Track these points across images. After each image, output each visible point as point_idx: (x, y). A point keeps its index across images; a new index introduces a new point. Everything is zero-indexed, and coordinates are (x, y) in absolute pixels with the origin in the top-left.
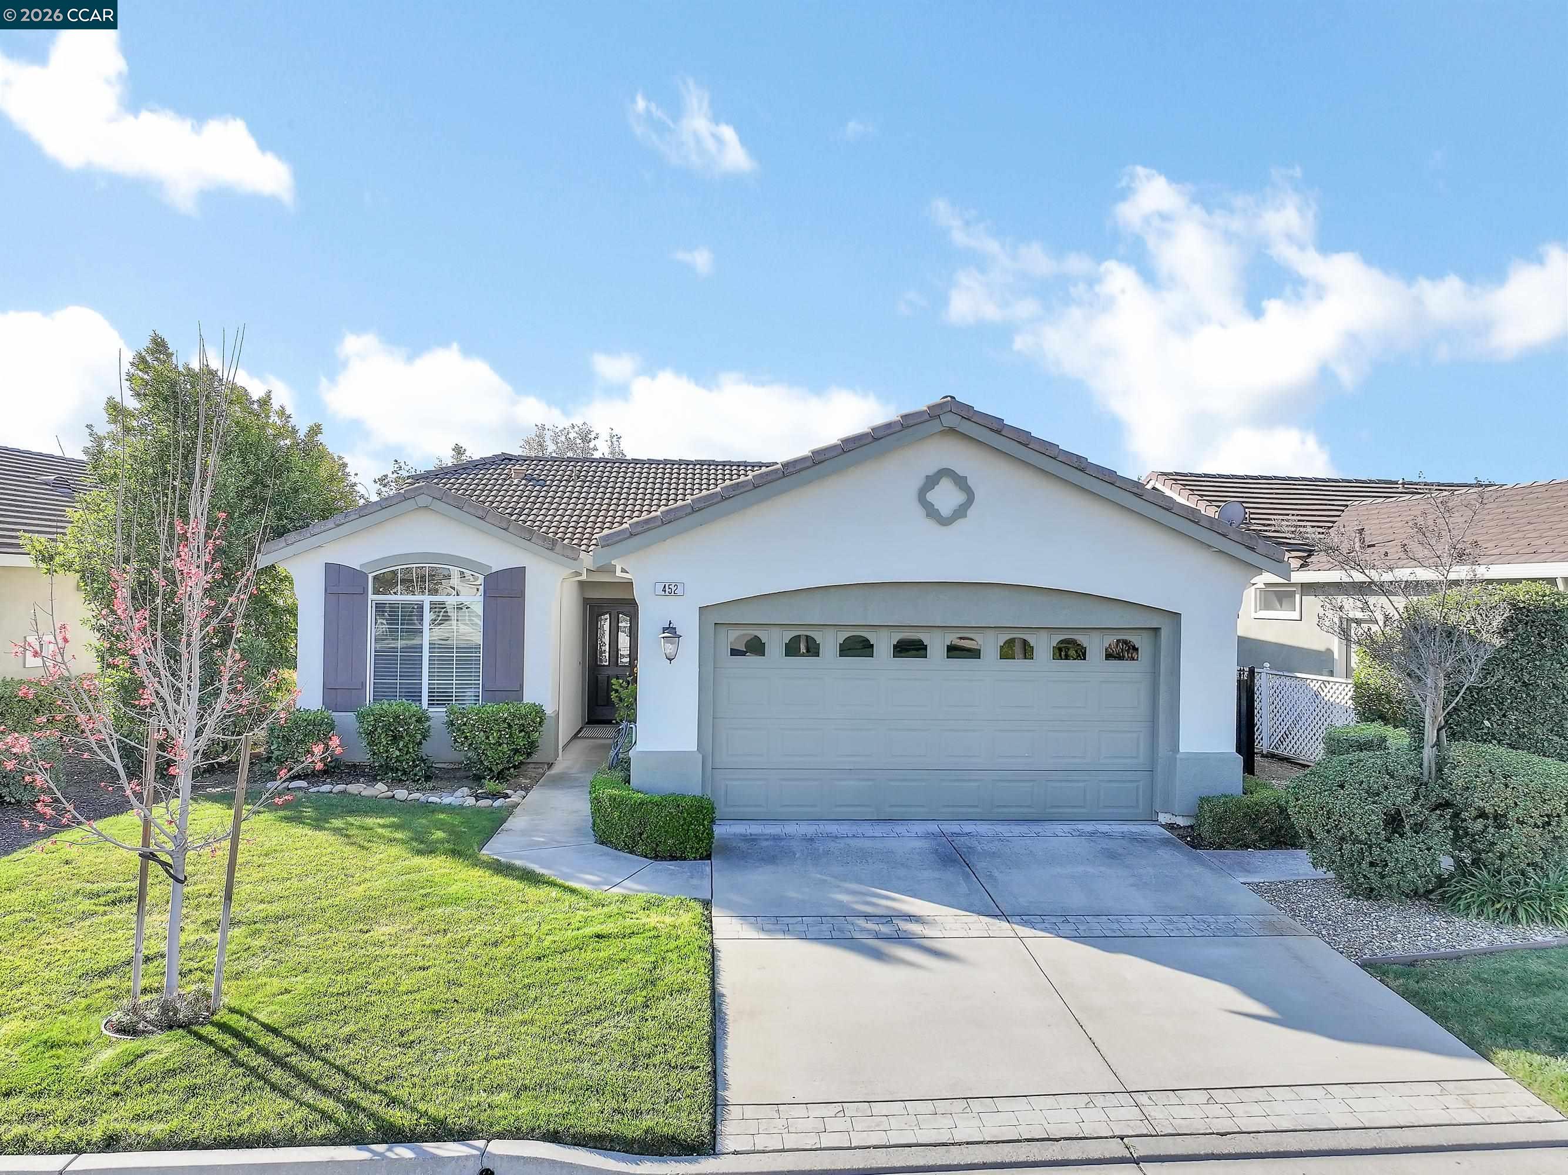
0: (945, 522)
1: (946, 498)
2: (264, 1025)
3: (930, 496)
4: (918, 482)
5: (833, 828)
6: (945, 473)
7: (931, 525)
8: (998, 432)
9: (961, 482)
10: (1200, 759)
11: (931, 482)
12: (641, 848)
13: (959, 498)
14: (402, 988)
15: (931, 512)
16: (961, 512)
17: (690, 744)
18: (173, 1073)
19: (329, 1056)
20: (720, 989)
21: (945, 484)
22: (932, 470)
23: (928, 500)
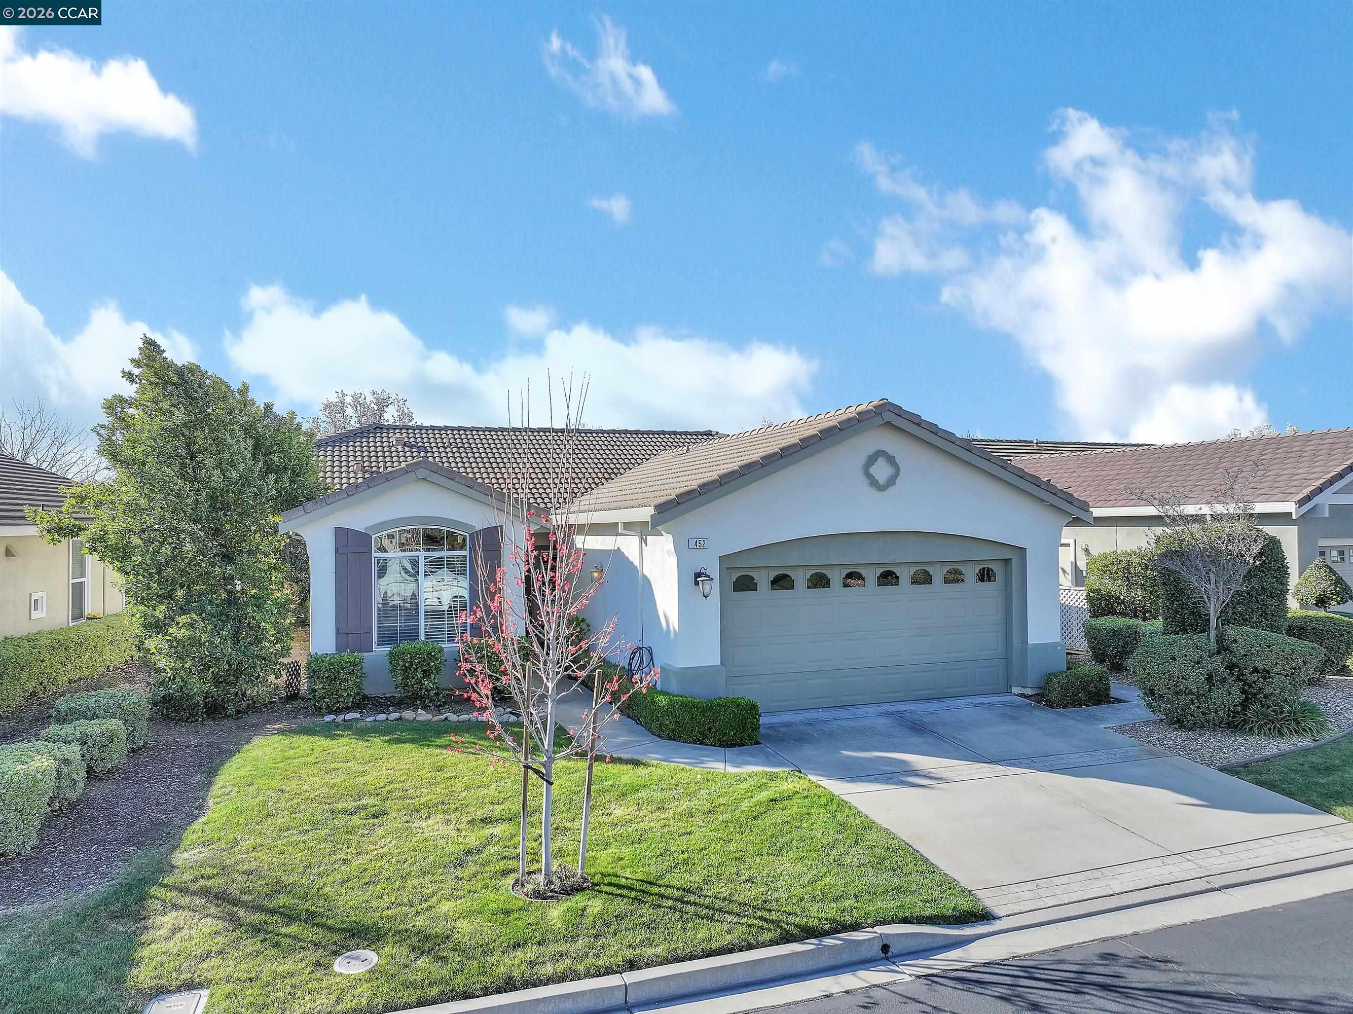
0: (881, 488)
1: (881, 471)
3: (872, 470)
4: (862, 459)
6: (881, 453)
7: (871, 490)
8: (918, 425)
9: (891, 460)
10: (1041, 648)
12: (710, 740)
13: (890, 471)
15: (873, 482)
16: (891, 481)
17: (716, 660)
21: (881, 462)
22: (872, 450)
23: (871, 473)
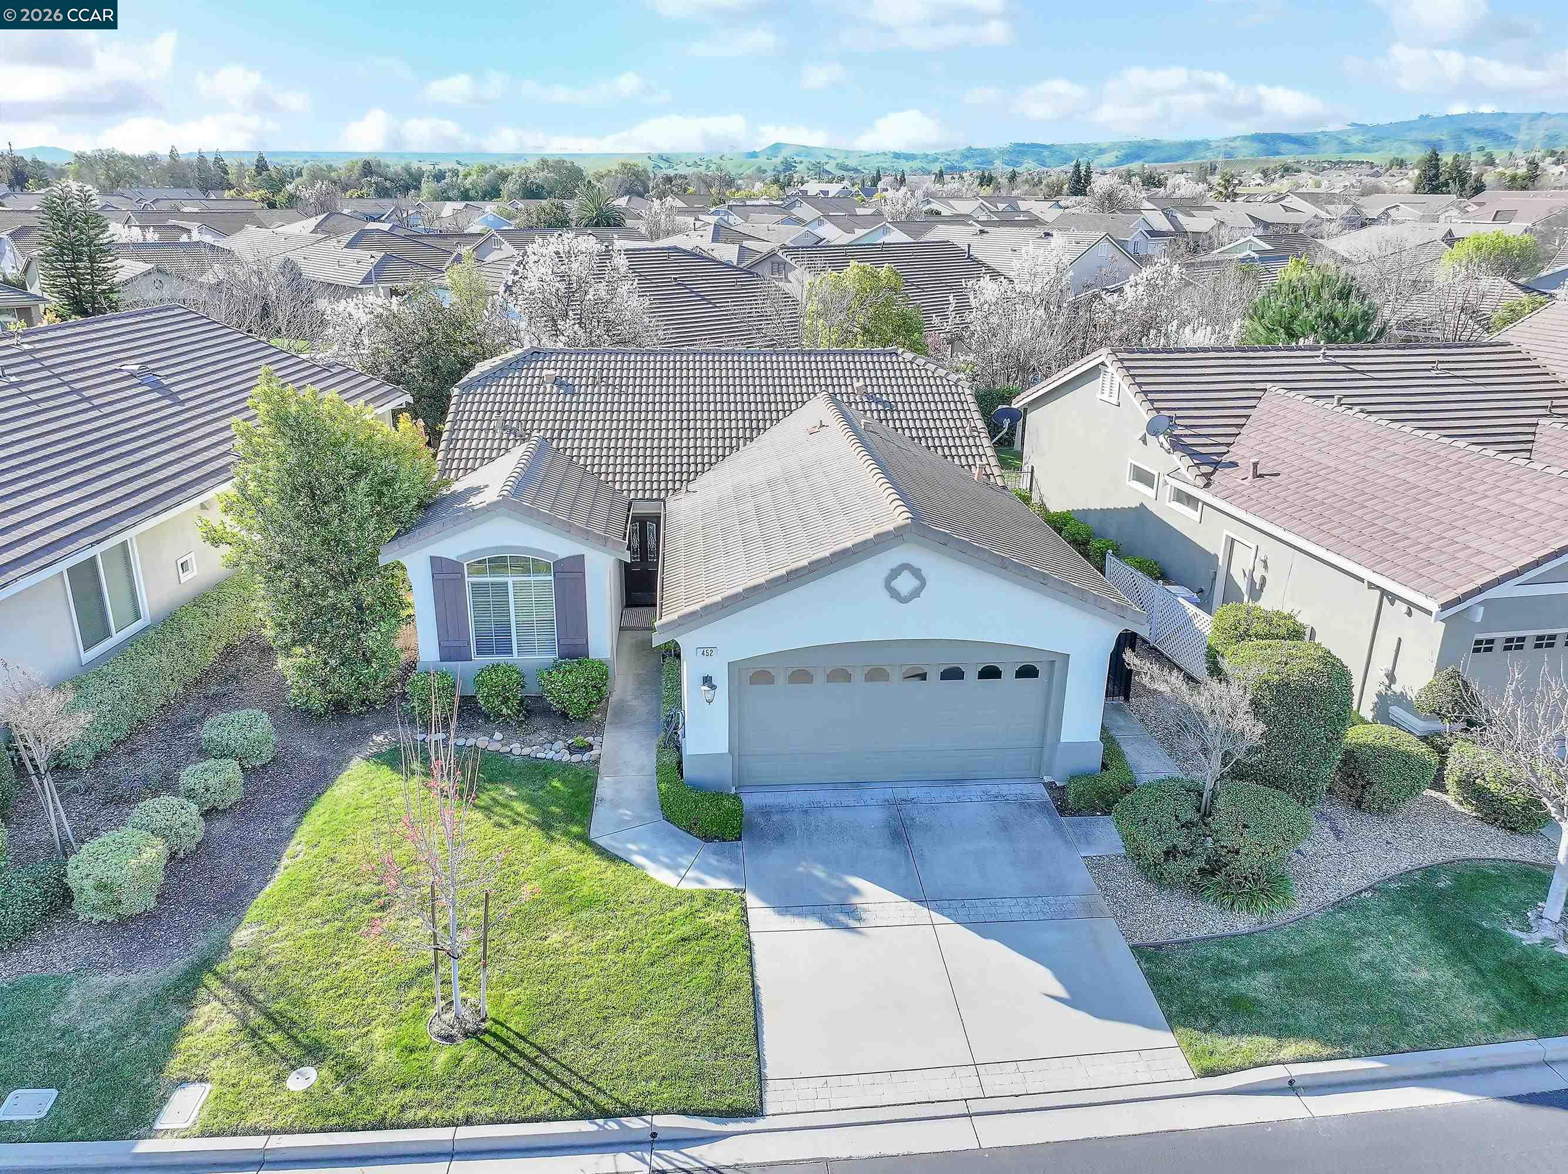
0: (904, 600)
1: (905, 583)
2: (517, 1034)
3: (894, 583)
4: (885, 573)
5: (820, 796)
6: (905, 567)
7: (894, 603)
8: (945, 544)
9: (916, 573)
10: (1075, 747)
11: (895, 573)
12: (695, 832)
13: (915, 583)
14: (581, 997)
15: (894, 594)
16: (916, 593)
17: (724, 748)
18: (481, 1072)
19: (558, 1056)
20: (759, 982)
21: (906, 575)
22: (895, 565)
23: (892, 585)
